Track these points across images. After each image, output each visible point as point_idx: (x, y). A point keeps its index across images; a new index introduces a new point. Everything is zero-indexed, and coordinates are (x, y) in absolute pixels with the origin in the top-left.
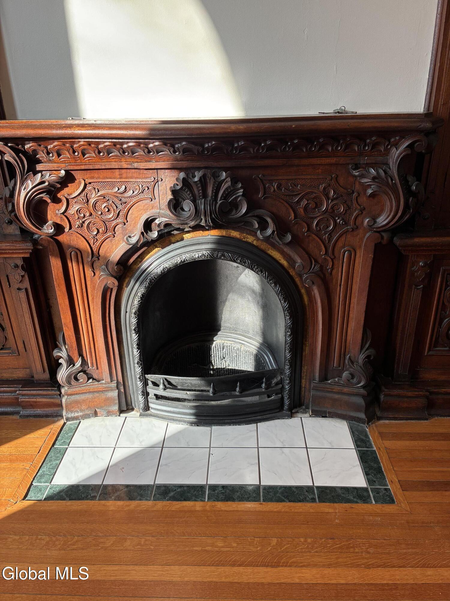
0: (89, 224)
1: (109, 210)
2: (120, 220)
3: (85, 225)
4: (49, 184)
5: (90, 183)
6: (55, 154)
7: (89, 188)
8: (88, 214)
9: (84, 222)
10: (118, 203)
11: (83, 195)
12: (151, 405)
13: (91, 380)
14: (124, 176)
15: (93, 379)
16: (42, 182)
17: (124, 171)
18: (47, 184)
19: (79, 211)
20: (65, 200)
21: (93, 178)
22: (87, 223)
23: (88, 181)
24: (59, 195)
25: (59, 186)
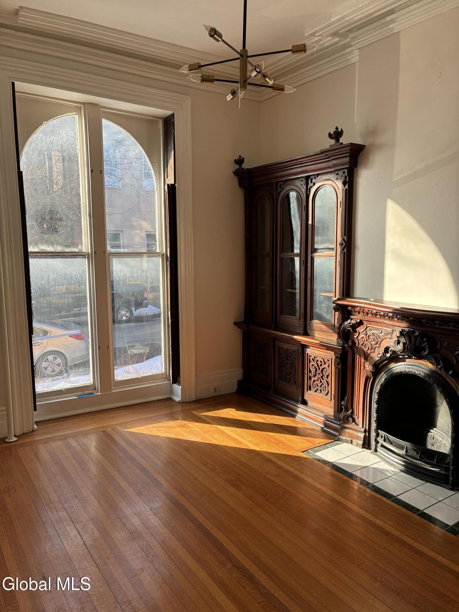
0: (365, 344)
1: (374, 340)
2: (377, 346)
3: (364, 344)
4: (353, 324)
5: (369, 327)
6: (357, 313)
7: (368, 329)
8: (366, 340)
9: (364, 343)
10: (378, 337)
11: (365, 331)
12: (378, 449)
13: (354, 423)
14: (382, 326)
15: (355, 423)
16: (350, 323)
17: (382, 324)
18: (352, 324)
19: (362, 338)
20: (358, 332)
21: (370, 325)
22: (365, 343)
23: (368, 326)
24: (357, 330)
25: (357, 326)
